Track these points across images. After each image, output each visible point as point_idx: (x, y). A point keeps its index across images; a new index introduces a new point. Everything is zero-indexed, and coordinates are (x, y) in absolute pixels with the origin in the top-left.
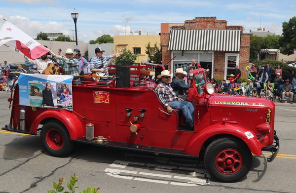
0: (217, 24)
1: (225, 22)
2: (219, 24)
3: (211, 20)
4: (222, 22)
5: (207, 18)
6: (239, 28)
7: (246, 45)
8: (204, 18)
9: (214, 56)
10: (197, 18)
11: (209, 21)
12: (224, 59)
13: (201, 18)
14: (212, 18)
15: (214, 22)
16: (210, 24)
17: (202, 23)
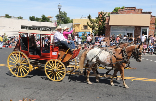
0: (137, 11)
1: (141, 10)
2: (138, 11)
3: (133, 8)
5: (131, 7)
6: (149, 13)
7: (153, 23)
8: (129, 7)
9: (135, 29)
11: (132, 9)
12: (140, 31)
13: (128, 8)
14: (134, 7)
15: (135, 10)
16: (133, 11)
17: (128, 11)
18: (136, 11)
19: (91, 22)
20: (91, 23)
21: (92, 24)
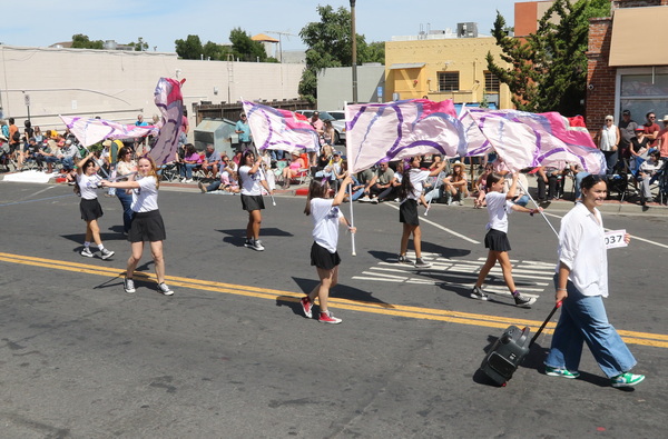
19: (505, 55)
20: (503, 58)
21: (508, 60)
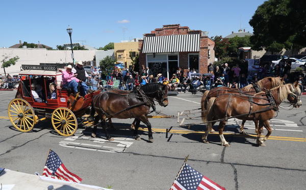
1: (187, 28)
2: (182, 30)
3: (176, 27)
4: (185, 28)
5: (173, 26)
6: (198, 32)
7: (205, 46)
8: (170, 26)
9: (180, 56)
10: (164, 26)
11: (174, 28)
13: (168, 26)
14: (176, 25)
15: (178, 29)
16: (175, 30)
17: (169, 30)
18: (180, 30)
